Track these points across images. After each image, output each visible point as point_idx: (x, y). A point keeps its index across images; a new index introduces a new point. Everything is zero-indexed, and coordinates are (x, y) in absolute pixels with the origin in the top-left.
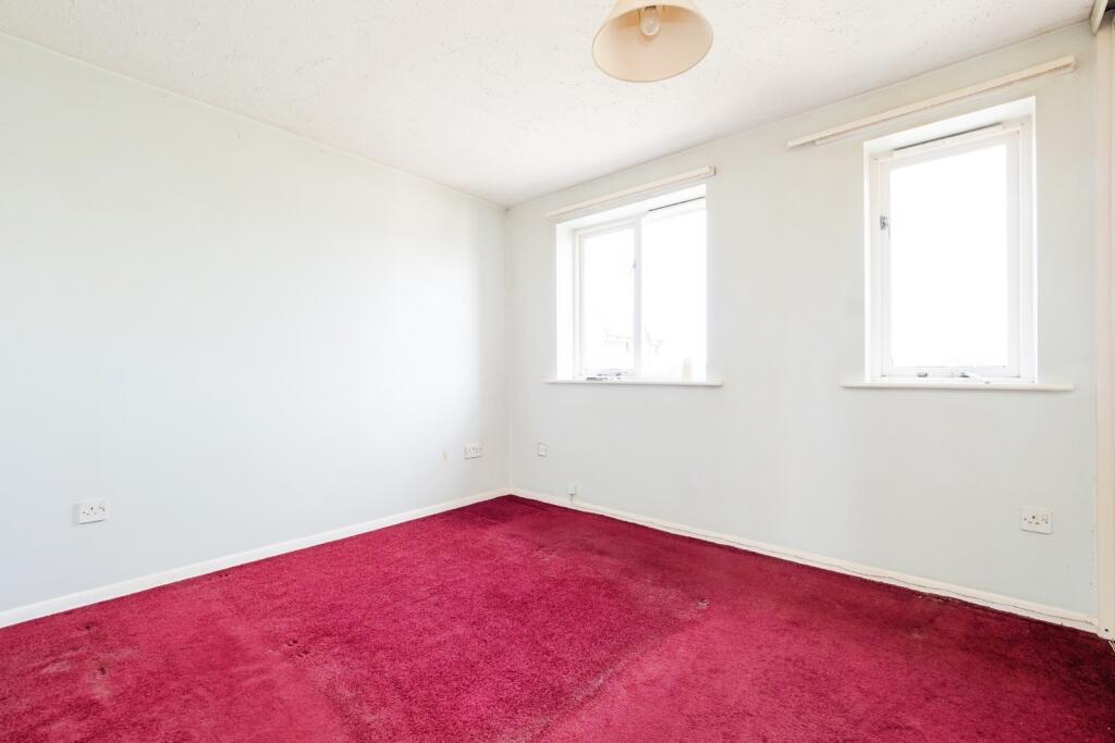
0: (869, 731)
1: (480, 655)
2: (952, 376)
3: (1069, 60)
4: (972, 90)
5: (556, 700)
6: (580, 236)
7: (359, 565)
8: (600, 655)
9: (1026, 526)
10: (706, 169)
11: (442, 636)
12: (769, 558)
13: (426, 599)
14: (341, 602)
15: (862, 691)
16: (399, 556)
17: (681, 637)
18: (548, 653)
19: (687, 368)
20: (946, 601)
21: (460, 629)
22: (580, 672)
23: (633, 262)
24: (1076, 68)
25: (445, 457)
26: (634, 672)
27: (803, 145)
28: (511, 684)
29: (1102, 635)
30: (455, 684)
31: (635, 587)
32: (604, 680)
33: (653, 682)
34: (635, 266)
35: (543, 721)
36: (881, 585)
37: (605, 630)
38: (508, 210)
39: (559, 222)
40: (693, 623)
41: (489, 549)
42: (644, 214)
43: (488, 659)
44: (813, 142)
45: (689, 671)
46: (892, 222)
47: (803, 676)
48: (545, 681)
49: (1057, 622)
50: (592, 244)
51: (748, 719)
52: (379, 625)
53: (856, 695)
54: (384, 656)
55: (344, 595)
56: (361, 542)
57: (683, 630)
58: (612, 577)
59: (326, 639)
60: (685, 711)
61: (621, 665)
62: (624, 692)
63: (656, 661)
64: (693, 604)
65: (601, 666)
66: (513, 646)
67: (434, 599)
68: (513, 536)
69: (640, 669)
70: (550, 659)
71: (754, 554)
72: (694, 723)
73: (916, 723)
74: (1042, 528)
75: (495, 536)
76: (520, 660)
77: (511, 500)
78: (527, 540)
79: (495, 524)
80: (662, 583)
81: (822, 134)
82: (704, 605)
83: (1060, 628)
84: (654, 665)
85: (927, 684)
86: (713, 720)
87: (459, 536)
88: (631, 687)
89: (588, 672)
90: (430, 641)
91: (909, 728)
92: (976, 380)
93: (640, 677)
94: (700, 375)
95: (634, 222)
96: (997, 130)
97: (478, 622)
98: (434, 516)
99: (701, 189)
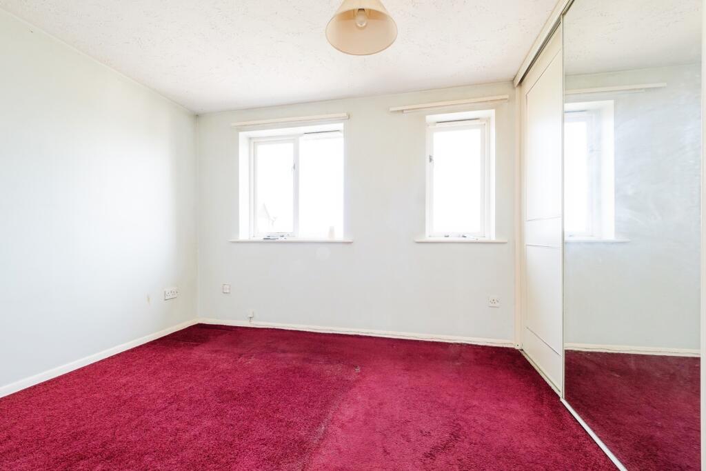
0: (460, 412)
1: (233, 435)
2: (459, 237)
3: (507, 97)
4: (473, 100)
5: (301, 448)
6: (254, 143)
7: (85, 395)
8: (314, 413)
9: (491, 305)
10: (345, 114)
11: (196, 431)
12: (379, 338)
13: (165, 408)
14: (82, 428)
15: (450, 395)
16: (123, 381)
17: (355, 390)
18: (281, 421)
19: (332, 231)
20: (461, 345)
21: (207, 423)
22: (308, 426)
23: (292, 166)
24: (509, 101)
25: (149, 299)
26: (340, 417)
27: (398, 111)
28: (265, 448)
29: (517, 348)
30: (224, 460)
31: (315, 368)
32: (325, 427)
33: (353, 420)
34: (294, 167)
35: (300, 463)
36: (433, 342)
37: (310, 397)
38: (197, 116)
39: (241, 131)
40: (357, 381)
41: (202, 363)
42: (301, 135)
43: (240, 437)
44: (403, 111)
45: (369, 408)
46: (434, 158)
47: (422, 394)
48: (288, 439)
49: (501, 346)
50: (262, 149)
51: (409, 424)
52: (132, 437)
53: (448, 398)
54: (151, 459)
55: (82, 423)
56: (78, 377)
57: (355, 386)
58: (298, 364)
59: (82, 462)
60: (377, 430)
61: (330, 416)
62: (340, 430)
63: (349, 407)
64: (352, 371)
65: (318, 420)
66: (255, 423)
67: (174, 406)
68: (216, 351)
69: (343, 414)
70: (284, 424)
71: (370, 337)
72: (385, 435)
73: (475, 403)
74: (497, 304)
75: (199, 353)
76: (263, 430)
77: (201, 327)
78: (228, 352)
79: (197, 345)
80: (329, 362)
81: (407, 107)
82: (358, 370)
83: (503, 348)
84: (347, 410)
85: (472, 384)
86: (393, 429)
87: (170, 357)
88: (342, 426)
89: (313, 425)
90: (187, 436)
91: (474, 406)
92: (470, 238)
93: (344, 419)
94: (339, 236)
95: (294, 139)
96: (477, 122)
97: (220, 414)
98: (141, 346)
99: (340, 126)
